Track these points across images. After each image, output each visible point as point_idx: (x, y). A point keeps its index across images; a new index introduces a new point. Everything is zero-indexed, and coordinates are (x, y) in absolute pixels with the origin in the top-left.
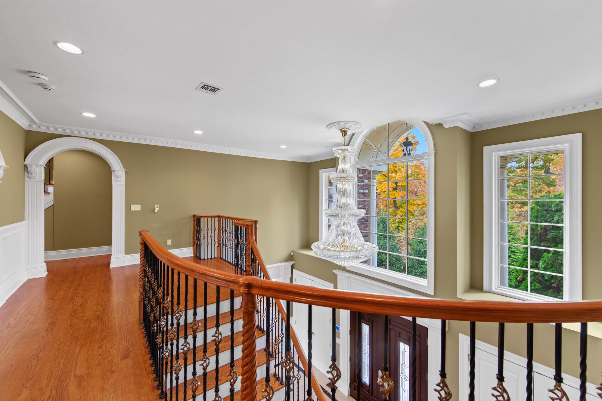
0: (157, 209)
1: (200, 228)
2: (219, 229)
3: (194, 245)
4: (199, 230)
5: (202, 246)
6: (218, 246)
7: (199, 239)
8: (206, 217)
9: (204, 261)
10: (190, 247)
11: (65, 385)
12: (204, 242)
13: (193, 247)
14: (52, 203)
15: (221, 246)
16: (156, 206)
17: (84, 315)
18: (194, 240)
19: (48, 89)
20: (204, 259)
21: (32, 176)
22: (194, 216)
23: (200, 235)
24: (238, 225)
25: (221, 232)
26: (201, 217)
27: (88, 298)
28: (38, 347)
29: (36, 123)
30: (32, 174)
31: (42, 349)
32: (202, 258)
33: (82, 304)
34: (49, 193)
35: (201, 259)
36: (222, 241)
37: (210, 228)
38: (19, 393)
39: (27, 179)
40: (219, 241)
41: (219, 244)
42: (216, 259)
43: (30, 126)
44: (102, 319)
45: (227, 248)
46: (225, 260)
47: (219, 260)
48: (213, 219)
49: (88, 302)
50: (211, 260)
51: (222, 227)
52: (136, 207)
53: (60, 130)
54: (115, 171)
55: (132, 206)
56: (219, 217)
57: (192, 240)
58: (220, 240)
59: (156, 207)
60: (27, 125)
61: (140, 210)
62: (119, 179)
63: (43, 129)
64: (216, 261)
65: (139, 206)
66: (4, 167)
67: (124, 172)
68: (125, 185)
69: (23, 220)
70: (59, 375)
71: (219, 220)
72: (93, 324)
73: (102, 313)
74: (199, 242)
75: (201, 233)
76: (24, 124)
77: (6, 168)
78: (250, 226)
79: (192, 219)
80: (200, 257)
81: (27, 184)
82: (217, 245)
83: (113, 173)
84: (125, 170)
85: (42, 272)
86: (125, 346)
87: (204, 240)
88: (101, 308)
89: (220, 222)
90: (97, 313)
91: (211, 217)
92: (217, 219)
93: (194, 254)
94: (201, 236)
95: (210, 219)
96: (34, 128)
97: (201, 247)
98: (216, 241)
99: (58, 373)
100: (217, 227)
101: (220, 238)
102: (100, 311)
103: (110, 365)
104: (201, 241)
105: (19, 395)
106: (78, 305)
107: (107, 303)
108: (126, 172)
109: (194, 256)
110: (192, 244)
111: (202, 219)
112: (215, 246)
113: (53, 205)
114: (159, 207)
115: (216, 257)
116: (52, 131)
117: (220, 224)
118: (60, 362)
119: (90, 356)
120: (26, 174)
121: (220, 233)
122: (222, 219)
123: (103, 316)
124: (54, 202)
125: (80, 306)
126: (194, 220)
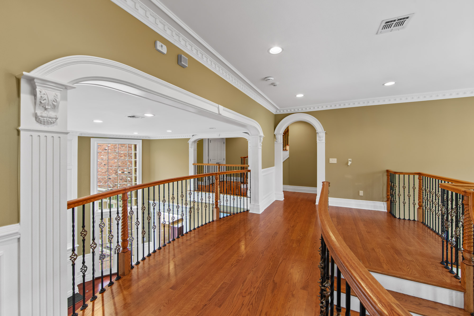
0: (350, 163)
1: (394, 184)
2: (420, 189)
3: (387, 200)
4: (394, 186)
5: (397, 204)
6: (419, 208)
7: (394, 196)
8: (402, 173)
9: (399, 220)
10: (383, 201)
11: (267, 284)
12: (399, 201)
13: (386, 203)
14: (288, 157)
15: (423, 209)
16: (349, 159)
17: (292, 235)
18: (388, 195)
19: (275, 85)
20: (399, 218)
21: (277, 140)
22: (387, 171)
23: (394, 191)
24: (444, 188)
25: (423, 192)
26: (396, 173)
27: (298, 223)
28: (266, 246)
29: (278, 109)
30: (277, 139)
31: (266, 248)
32: (397, 216)
33: (293, 226)
34: (287, 150)
35: (395, 217)
36: (424, 204)
37: (407, 185)
38: (249, 273)
39: (275, 142)
40: (420, 202)
41: (420, 206)
42: (416, 222)
43: (276, 111)
44: (300, 243)
45: (433, 214)
46: (429, 228)
47: (422, 225)
48: (411, 177)
49: (296, 226)
50: (409, 222)
51: (424, 187)
52: (333, 161)
53: (289, 111)
54: (319, 133)
55: (330, 159)
56: (419, 174)
57: (385, 195)
58: (422, 201)
59: (349, 161)
60: (275, 111)
61: (336, 163)
62: (321, 138)
63: (282, 112)
64: (416, 226)
65: (336, 159)
66: (263, 136)
67: (325, 133)
68: (325, 143)
69: (273, 165)
70: (267, 274)
71: (420, 179)
72: (294, 245)
73: (301, 238)
74: (393, 199)
75: (395, 189)
76: (274, 111)
77: (264, 137)
78: (470, 193)
79: (386, 174)
80: (394, 215)
81: (275, 145)
82: (417, 206)
83: (317, 135)
84: (325, 131)
85: (281, 198)
86: (307, 277)
87: (399, 198)
88: (302, 234)
89: (422, 181)
90: (299, 237)
91: (409, 174)
92: (417, 177)
93: (388, 210)
94: (395, 193)
95: (407, 176)
96: (278, 113)
97: (395, 204)
98: (417, 202)
99: (267, 272)
100: (417, 186)
101: (422, 199)
102: (301, 236)
103: (293, 287)
104: (395, 199)
105: (249, 274)
106: (291, 226)
107: (306, 232)
108: (326, 133)
109: (387, 213)
110: (386, 199)
111: (397, 176)
112: (414, 207)
113: (289, 158)
114: (352, 161)
115: (416, 219)
116: (285, 112)
117: (422, 183)
118: (270, 264)
119: (285, 270)
120: (275, 139)
121: (422, 194)
122: (424, 177)
123: (301, 242)
124: (289, 156)
125: (292, 227)
126: (387, 175)
